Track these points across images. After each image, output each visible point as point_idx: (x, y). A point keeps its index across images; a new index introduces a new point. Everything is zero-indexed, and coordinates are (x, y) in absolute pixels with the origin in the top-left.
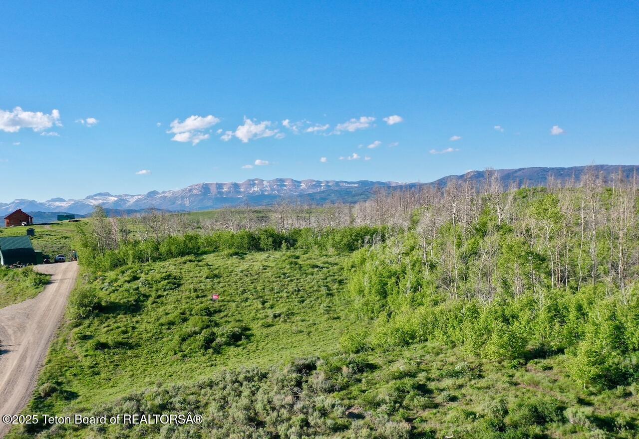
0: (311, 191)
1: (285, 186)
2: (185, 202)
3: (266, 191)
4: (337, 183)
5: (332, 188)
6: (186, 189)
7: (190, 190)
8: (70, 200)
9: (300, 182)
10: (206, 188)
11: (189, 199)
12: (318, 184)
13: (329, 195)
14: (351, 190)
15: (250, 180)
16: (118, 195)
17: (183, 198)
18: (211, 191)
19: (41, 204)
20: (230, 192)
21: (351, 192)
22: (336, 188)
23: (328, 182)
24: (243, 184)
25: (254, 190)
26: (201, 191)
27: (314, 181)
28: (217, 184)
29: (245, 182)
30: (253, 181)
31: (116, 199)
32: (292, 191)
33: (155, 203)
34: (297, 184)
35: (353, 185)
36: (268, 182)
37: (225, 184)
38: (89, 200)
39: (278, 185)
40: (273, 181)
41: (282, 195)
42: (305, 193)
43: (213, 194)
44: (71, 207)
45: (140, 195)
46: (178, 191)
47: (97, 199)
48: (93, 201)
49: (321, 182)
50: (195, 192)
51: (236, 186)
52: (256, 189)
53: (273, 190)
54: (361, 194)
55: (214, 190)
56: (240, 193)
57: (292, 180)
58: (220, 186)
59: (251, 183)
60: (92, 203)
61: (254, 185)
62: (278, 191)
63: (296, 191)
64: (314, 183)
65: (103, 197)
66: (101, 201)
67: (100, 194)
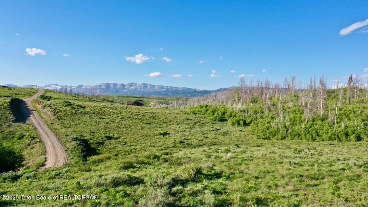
0: (159, 90)
1: (147, 87)
2: (97, 92)
3: (138, 89)
4: (172, 88)
5: (170, 90)
6: (98, 85)
7: (100, 86)
9: (154, 86)
10: (108, 85)
11: (99, 90)
12: (163, 87)
13: (168, 93)
14: (178, 91)
15: (130, 83)
16: (62, 85)
17: (96, 89)
18: (111, 87)
20: (120, 88)
21: (178, 92)
22: (171, 90)
23: (167, 87)
24: (127, 85)
25: (132, 88)
26: (105, 87)
28: (114, 84)
29: (128, 84)
30: (132, 83)
31: (61, 87)
32: (150, 90)
33: (81, 91)
34: (153, 86)
35: (179, 89)
36: (139, 84)
37: (118, 84)
38: (46, 87)
39: (144, 86)
40: (141, 84)
41: (145, 91)
42: (156, 91)
43: (112, 89)
45: (74, 86)
46: (94, 86)
47: (51, 87)
48: (49, 88)
49: (164, 87)
50: (103, 87)
51: (123, 85)
52: (133, 88)
53: (141, 89)
54: (183, 94)
55: (112, 86)
56: (125, 89)
57: (151, 84)
58: (115, 85)
59: (131, 85)
62: (144, 89)
63: (152, 90)
64: (161, 87)
65: (54, 86)
66: (53, 88)
67: (53, 84)
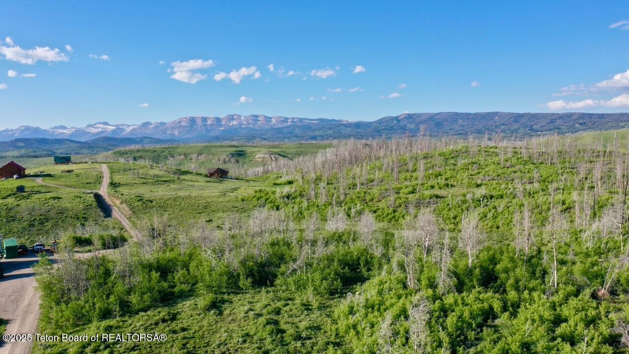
0: (280, 126)
1: (259, 121)
2: (175, 132)
3: (243, 124)
4: (301, 120)
5: (297, 123)
6: (176, 121)
7: (179, 122)
8: (72, 128)
9: (271, 118)
10: (193, 120)
11: (178, 130)
12: (286, 120)
13: (294, 130)
14: (312, 126)
15: (230, 115)
16: (115, 124)
17: (173, 128)
18: (197, 123)
19: (45, 130)
20: (213, 125)
21: (311, 127)
22: (300, 124)
23: (293, 119)
24: (224, 118)
25: (233, 124)
26: (188, 123)
27: (282, 117)
28: (202, 117)
29: (226, 116)
30: (233, 116)
31: (114, 128)
32: (265, 125)
33: (148, 132)
34: (268, 119)
35: (313, 121)
36: (244, 117)
37: (209, 118)
38: (89, 128)
39: (253, 120)
40: (249, 116)
41: (256, 128)
42: (275, 127)
43: (199, 126)
44: (72, 134)
45: (135, 125)
46: (169, 123)
47: (97, 128)
48: (93, 129)
49: (288, 119)
50: (183, 124)
51: (218, 120)
52: (235, 123)
53: (249, 124)
54: (320, 130)
55: (199, 122)
56: (221, 125)
57: (265, 116)
58: (205, 119)
59: (231, 118)
60: (92, 131)
61: (233, 119)
62: (253, 125)
63: (267, 125)
64: (282, 119)
65: (102, 126)
66: (100, 130)
67: (100, 123)
